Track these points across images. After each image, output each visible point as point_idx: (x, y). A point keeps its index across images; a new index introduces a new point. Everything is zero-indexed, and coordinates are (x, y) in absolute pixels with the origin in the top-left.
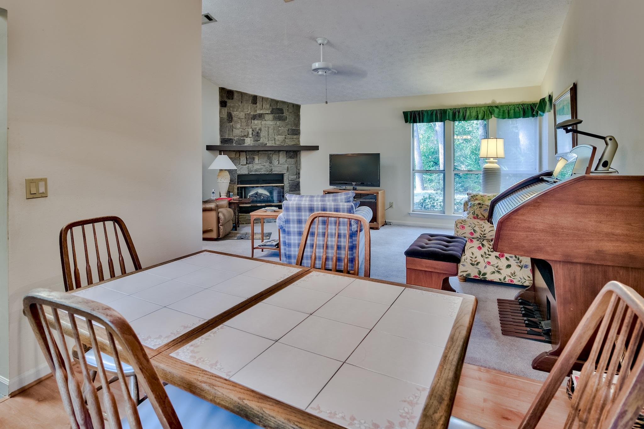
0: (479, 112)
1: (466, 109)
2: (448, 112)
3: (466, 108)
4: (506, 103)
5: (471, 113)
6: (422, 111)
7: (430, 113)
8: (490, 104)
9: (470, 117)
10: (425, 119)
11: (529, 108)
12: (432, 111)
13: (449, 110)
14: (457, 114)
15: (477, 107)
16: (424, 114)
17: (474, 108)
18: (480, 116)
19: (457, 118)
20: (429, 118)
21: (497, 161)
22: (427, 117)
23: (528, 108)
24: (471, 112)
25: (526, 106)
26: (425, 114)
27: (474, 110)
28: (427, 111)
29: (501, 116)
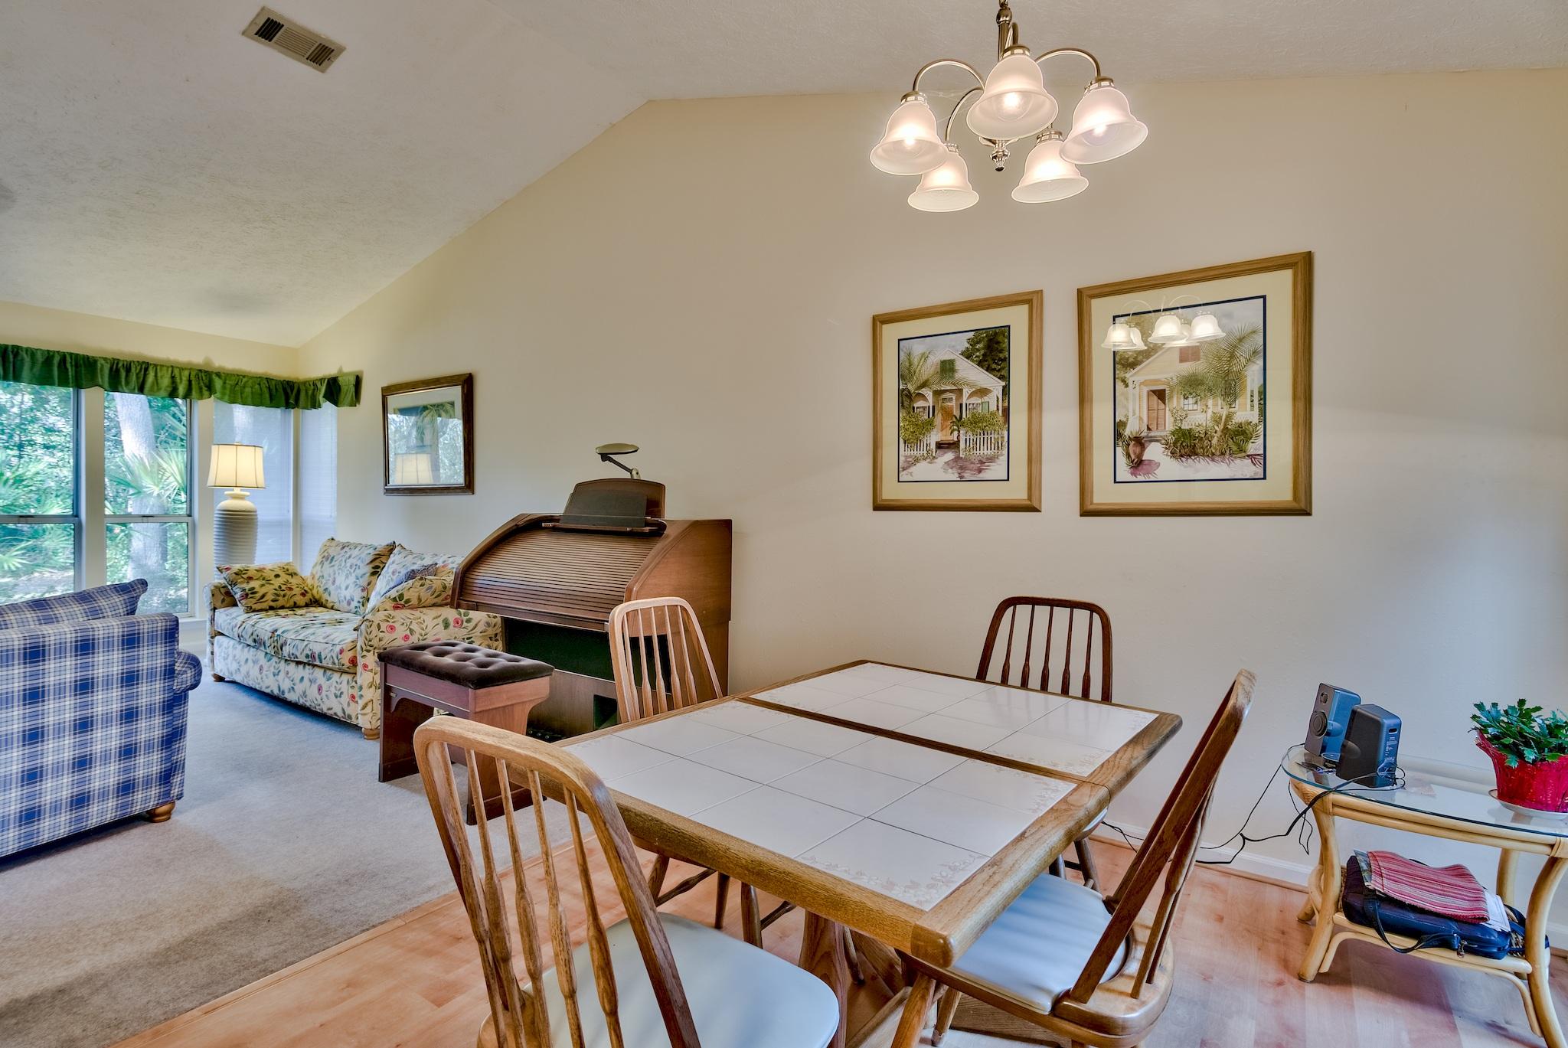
0: (178, 380)
1: (145, 366)
2: (99, 365)
3: (148, 364)
4: (233, 370)
5: (159, 378)
6: (17, 350)
7: (40, 358)
8: (198, 365)
9: (156, 388)
10: (26, 372)
11: (281, 390)
12: (49, 356)
13: (103, 362)
14: (123, 374)
15: (174, 369)
16: (23, 360)
17: (165, 368)
18: (181, 390)
19: (123, 383)
20: (36, 370)
21: (248, 494)
22: (31, 369)
23: (276, 389)
24: (159, 375)
25: (273, 383)
26: (27, 359)
27: (165, 372)
28: (32, 353)
29: (227, 397)
